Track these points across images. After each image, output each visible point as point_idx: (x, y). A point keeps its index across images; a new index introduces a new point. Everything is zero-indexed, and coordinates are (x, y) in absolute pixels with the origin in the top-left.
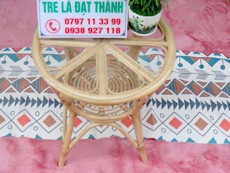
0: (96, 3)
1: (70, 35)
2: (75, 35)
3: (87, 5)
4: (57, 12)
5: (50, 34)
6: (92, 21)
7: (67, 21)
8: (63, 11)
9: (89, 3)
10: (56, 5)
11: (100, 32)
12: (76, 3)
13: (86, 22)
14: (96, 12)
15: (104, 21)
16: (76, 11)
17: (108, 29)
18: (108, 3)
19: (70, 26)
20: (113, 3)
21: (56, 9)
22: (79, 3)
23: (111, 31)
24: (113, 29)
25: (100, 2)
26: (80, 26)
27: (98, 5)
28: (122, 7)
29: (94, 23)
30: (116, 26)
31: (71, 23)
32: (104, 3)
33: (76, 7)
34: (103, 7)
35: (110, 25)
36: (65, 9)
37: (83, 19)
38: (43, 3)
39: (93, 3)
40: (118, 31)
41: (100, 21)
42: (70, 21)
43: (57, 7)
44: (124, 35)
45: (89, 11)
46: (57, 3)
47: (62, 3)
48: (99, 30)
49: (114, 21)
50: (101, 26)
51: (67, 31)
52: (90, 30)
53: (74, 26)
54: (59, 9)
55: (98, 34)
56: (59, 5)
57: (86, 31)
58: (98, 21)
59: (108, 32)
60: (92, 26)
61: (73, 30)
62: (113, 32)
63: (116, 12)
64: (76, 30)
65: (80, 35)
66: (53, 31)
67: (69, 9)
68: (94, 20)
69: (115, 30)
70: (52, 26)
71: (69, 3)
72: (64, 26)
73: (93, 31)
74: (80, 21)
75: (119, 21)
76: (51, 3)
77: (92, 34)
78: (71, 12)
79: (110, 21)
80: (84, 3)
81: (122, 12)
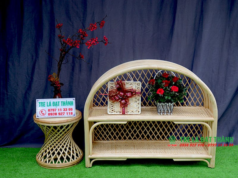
0: (62, 102)
1: (50, 116)
2: (52, 116)
3: (58, 103)
4: (45, 106)
5: (41, 116)
6: (60, 110)
7: (49, 110)
8: (48, 106)
9: (59, 102)
10: (45, 103)
11: (64, 114)
12: (53, 102)
13: (57, 110)
14: (62, 106)
15: (65, 110)
16: (53, 106)
17: (67, 113)
18: (67, 102)
19: (50, 112)
20: (69, 102)
21: (45, 105)
22: (54, 102)
23: (68, 114)
24: (69, 113)
25: (64, 102)
26: (55, 112)
27: (63, 103)
28: (73, 103)
29: (61, 111)
30: (70, 112)
31: (51, 111)
32: (65, 102)
33: (53, 104)
34: (65, 103)
35: (68, 111)
36: (48, 105)
37: (56, 109)
38: (39, 103)
39: (60, 102)
40: (72, 113)
41: (63, 110)
42: (50, 110)
43: (45, 104)
44: (74, 115)
45: (59, 106)
46: (45, 102)
47: (47, 102)
48: (63, 113)
49: (70, 109)
50: (64, 112)
51: (49, 114)
52: (59, 114)
53: (52, 112)
54: (46, 105)
55: (63, 115)
56: (46, 104)
57: (58, 114)
58: (62, 110)
59: (67, 114)
60: (60, 112)
61: (52, 114)
62: (69, 114)
63: (70, 105)
64: (53, 114)
65: (55, 116)
66: (42, 115)
67: (50, 105)
68: (61, 109)
69: (70, 113)
70: (42, 112)
71: (50, 103)
72: (48, 112)
73: (61, 114)
74: (55, 110)
75: (72, 109)
76: (42, 103)
77: (60, 115)
78: (51, 106)
79: (68, 110)
80: (56, 102)
81: (73, 105)
